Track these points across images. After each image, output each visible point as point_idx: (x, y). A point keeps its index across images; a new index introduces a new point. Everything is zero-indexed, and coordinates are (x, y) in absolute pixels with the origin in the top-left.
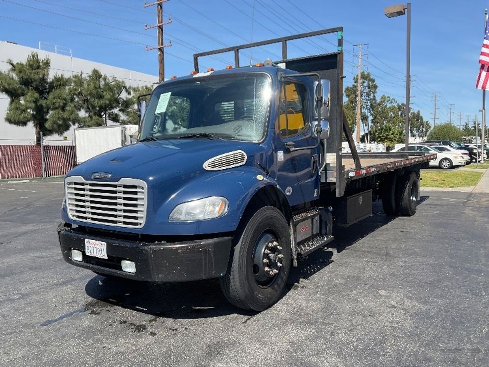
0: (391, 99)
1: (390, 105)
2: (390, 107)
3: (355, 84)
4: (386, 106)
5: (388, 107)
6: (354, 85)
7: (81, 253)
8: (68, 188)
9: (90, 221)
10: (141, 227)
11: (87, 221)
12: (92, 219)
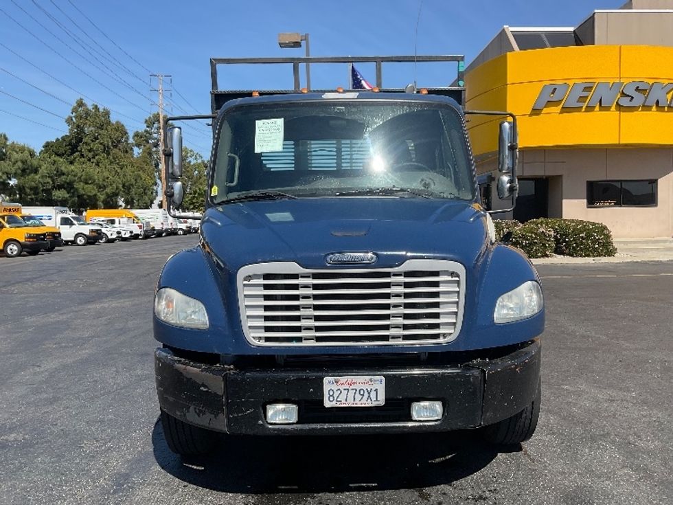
0: (196, 152)
1: (195, 161)
2: (194, 165)
3: (148, 129)
4: (190, 162)
5: (192, 164)
6: (146, 131)
7: (295, 407)
8: (245, 285)
9: (313, 343)
10: (448, 339)
11: (304, 344)
12: (319, 339)
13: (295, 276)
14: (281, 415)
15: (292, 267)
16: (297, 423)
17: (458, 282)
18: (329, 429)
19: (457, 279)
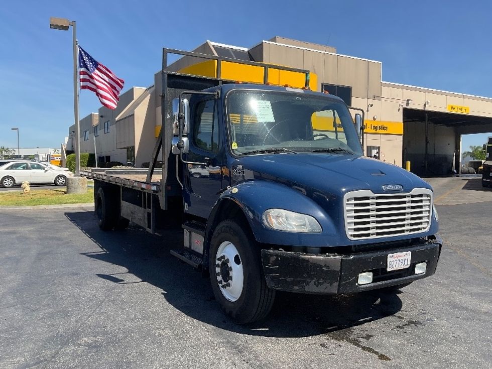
7: (371, 273)
8: (347, 204)
9: (375, 237)
10: (425, 230)
11: (371, 237)
12: (378, 234)
13: (367, 198)
14: (365, 279)
15: (369, 193)
16: (372, 283)
17: (429, 200)
18: (385, 283)
19: (429, 198)
